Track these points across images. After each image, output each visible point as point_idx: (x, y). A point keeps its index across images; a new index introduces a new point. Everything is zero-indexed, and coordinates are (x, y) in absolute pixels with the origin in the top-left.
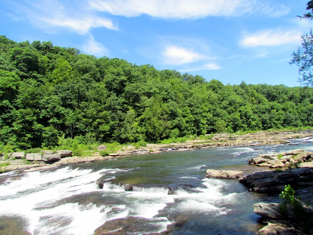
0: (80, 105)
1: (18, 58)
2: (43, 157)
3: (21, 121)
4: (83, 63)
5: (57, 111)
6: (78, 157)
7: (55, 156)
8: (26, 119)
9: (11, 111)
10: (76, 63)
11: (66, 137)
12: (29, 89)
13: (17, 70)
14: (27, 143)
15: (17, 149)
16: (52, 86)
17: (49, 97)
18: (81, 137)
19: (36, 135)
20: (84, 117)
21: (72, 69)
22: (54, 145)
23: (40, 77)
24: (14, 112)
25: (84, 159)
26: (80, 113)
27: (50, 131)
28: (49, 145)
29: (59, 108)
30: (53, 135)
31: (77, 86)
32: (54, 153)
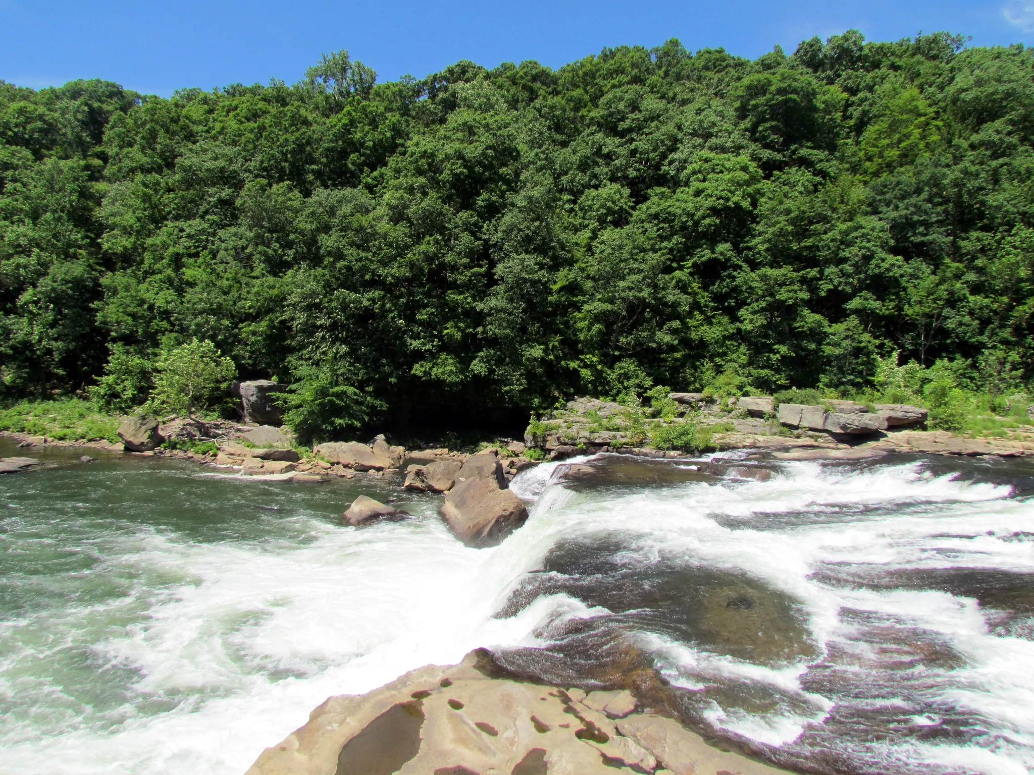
0: (963, 243)
1: (756, 107)
2: (829, 421)
3: (764, 304)
4: (979, 83)
5: (877, 271)
6: (949, 434)
7: (868, 421)
8: (778, 297)
9: (735, 273)
10: (951, 89)
11: (902, 361)
12: (788, 203)
13: (753, 146)
14: (778, 371)
15: (748, 388)
16: (861, 185)
17: (849, 224)
18: (960, 363)
19: (804, 349)
20: (976, 289)
21: (933, 115)
22: (857, 386)
23: (822, 161)
24: (746, 277)
25: (977, 444)
26: (957, 277)
27: (847, 337)
28: (843, 383)
29: (883, 260)
30: (858, 351)
31: (952, 174)
32: (866, 412)
